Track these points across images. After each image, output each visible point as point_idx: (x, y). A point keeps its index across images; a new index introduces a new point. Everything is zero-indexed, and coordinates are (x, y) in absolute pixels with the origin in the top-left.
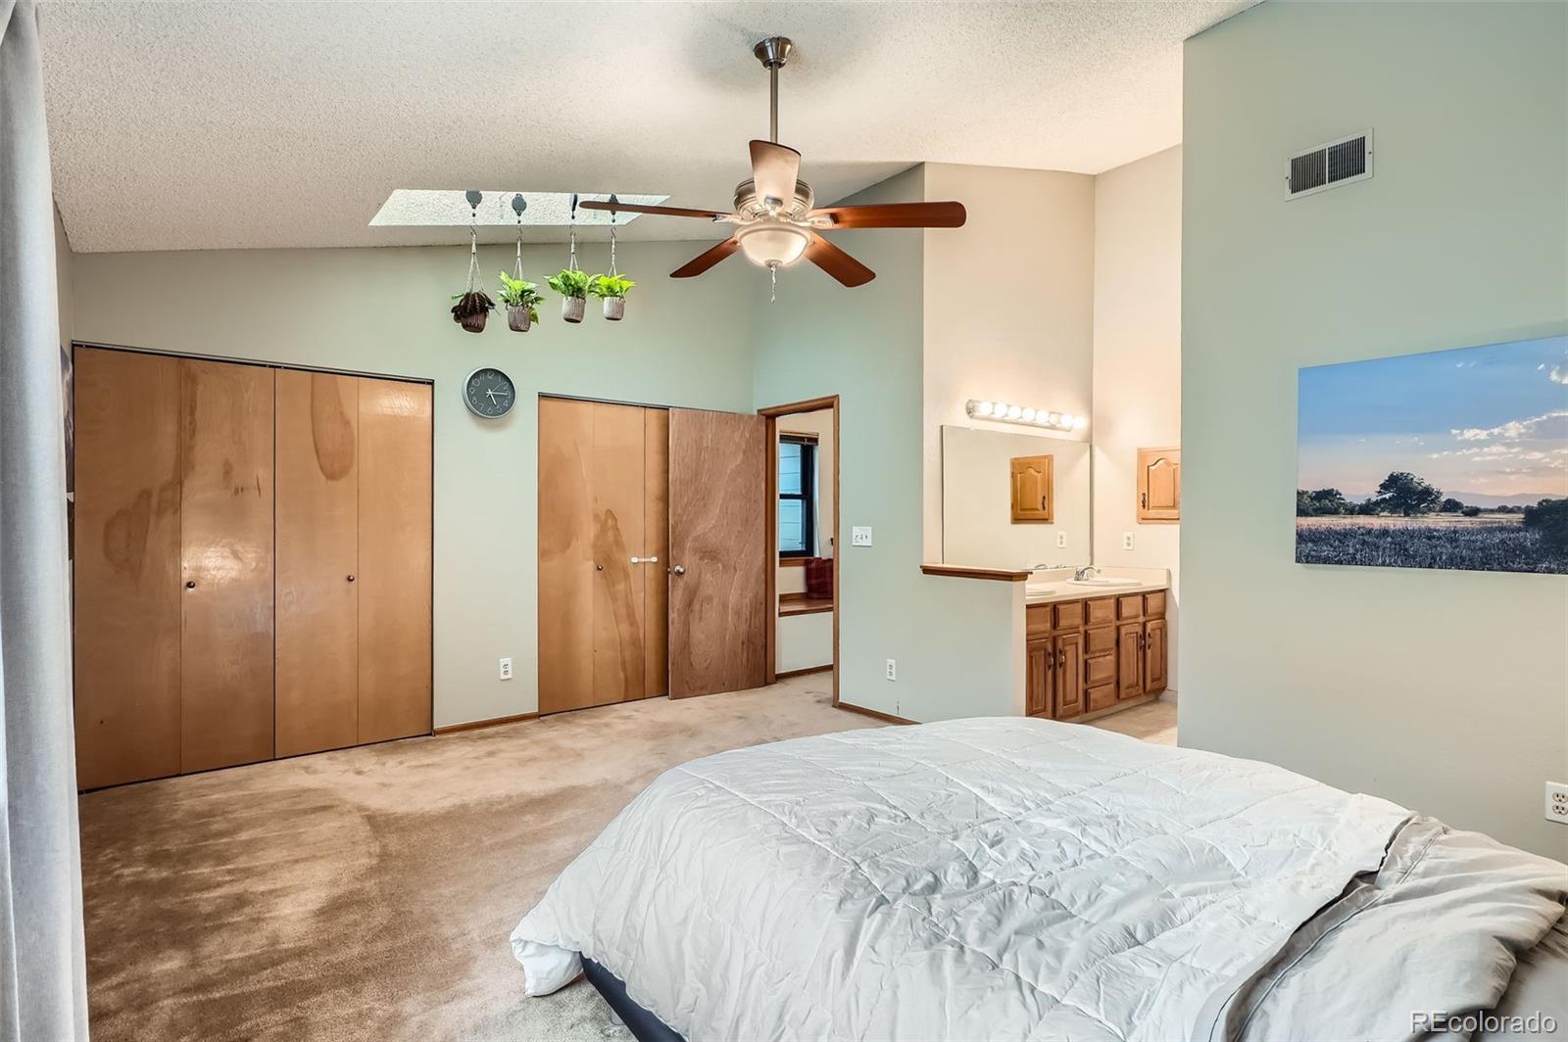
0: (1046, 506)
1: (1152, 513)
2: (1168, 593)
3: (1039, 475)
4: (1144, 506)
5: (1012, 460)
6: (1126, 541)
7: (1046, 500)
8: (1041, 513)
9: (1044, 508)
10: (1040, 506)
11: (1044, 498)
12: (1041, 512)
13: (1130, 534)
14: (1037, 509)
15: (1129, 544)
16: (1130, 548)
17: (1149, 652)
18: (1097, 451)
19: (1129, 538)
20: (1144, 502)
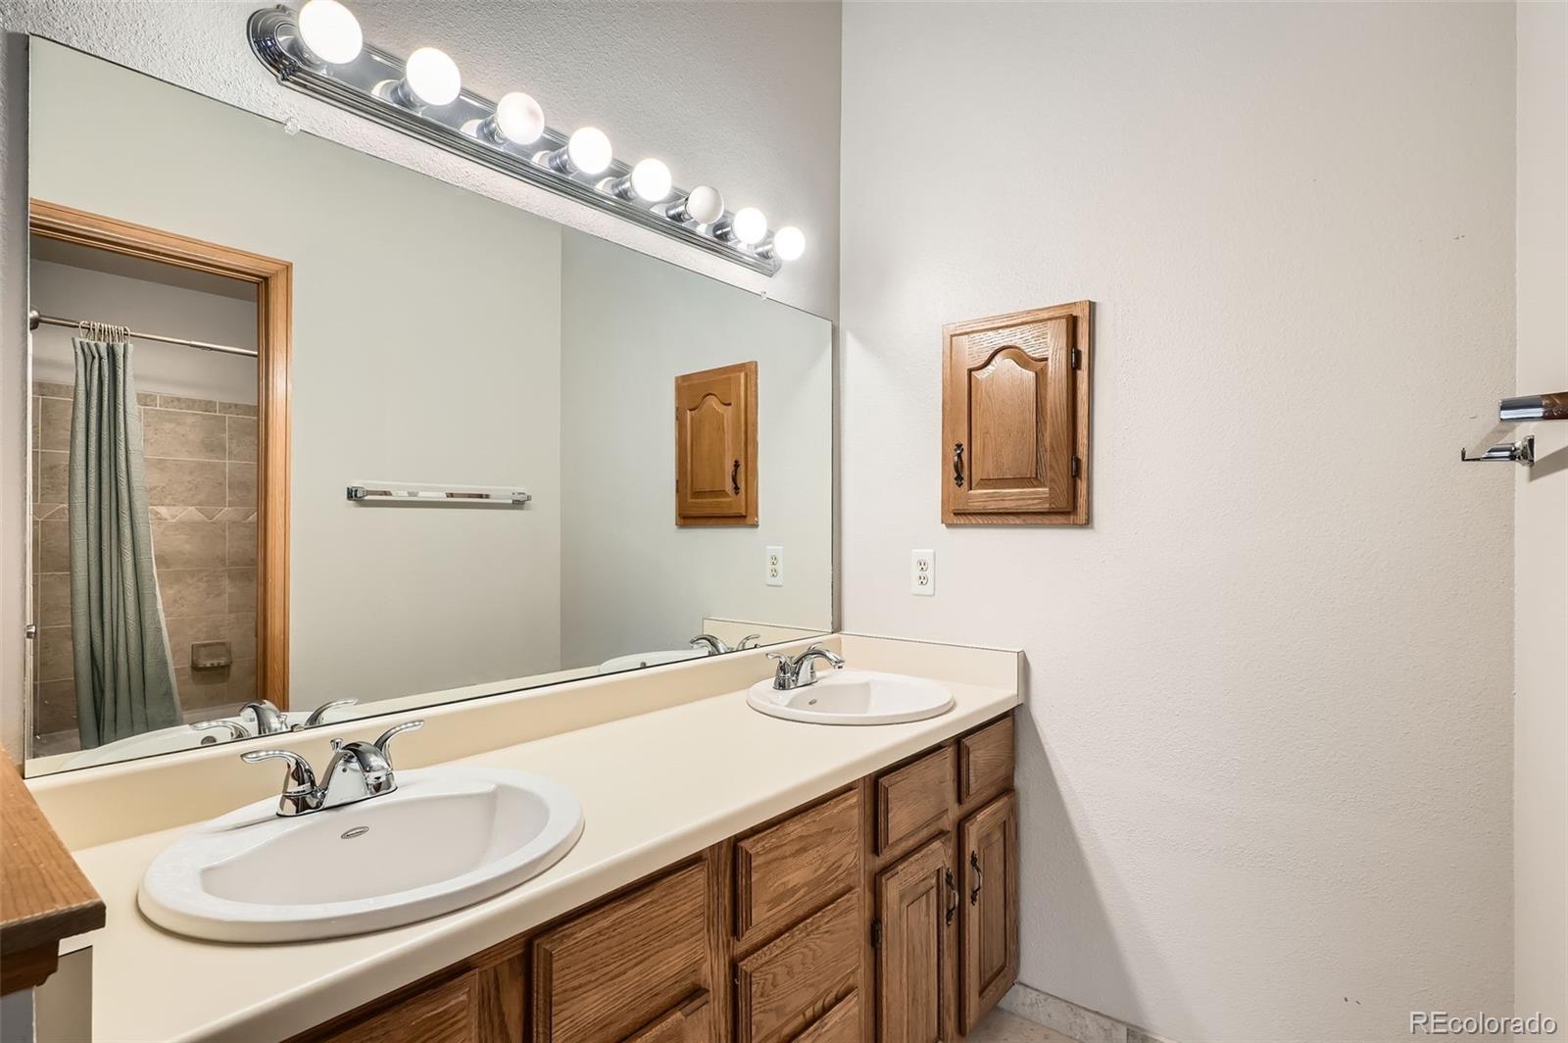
0: (742, 486)
1: (979, 496)
2: (1020, 717)
3: (727, 413)
4: (959, 478)
5: (677, 379)
6: (916, 572)
7: (743, 472)
8: (732, 503)
9: (737, 489)
10: (729, 486)
11: (737, 465)
12: (731, 498)
13: (926, 553)
14: (722, 493)
15: (923, 581)
16: (928, 589)
17: (973, 912)
18: (851, 346)
19: (922, 565)
20: (958, 467)
